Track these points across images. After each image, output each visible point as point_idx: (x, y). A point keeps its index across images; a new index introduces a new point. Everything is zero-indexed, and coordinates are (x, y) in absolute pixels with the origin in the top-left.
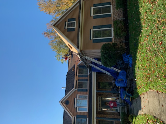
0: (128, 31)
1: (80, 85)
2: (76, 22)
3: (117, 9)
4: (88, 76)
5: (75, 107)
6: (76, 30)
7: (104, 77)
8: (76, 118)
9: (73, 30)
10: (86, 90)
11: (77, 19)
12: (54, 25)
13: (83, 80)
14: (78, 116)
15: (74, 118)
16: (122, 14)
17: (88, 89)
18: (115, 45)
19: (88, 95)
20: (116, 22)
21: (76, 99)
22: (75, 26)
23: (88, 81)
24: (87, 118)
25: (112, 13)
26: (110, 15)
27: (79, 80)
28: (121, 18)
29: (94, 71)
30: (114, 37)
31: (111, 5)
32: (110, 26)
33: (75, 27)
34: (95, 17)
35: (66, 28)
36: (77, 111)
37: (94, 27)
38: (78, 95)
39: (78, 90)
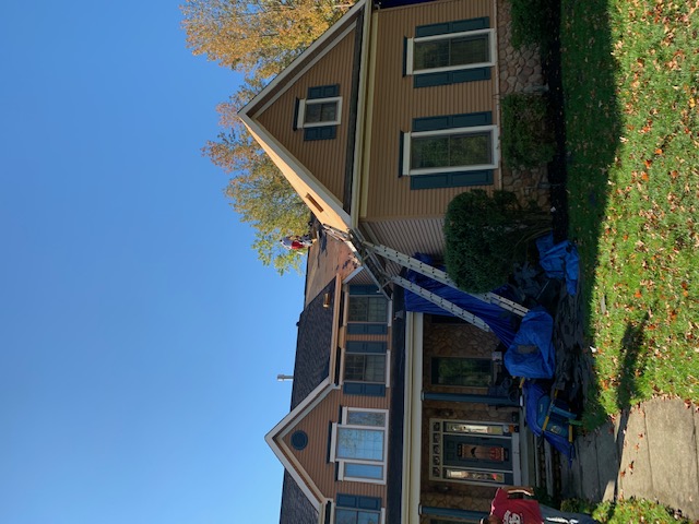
0: (561, 139)
1: (355, 369)
2: (340, 99)
3: (517, 47)
4: (391, 331)
5: (332, 459)
6: (343, 135)
7: (459, 334)
8: (333, 505)
9: (330, 133)
10: (381, 391)
11: (346, 87)
12: (250, 114)
13: (365, 346)
14: (342, 500)
15: (329, 505)
16: (538, 68)
17: (388, 385)
18: (504, 198)
19: (387, 412)
20: (512, 103)
21: (335, 425)
22: (335, 119)
23: (389, 353)
24: (383, 510)
25: (493, 62)
26: (485, 74)
27: (348, 345)
28: (532, 85)
29: (415, 309)
30: (502, 164)
31: (492, 32)
32: (486, 118)
33: (338, 122)
34: (420, 81)
35: (300, 125)
36: (341, 477)
37: (419, 124)
38: (345, 410)
39: (346, 389)
